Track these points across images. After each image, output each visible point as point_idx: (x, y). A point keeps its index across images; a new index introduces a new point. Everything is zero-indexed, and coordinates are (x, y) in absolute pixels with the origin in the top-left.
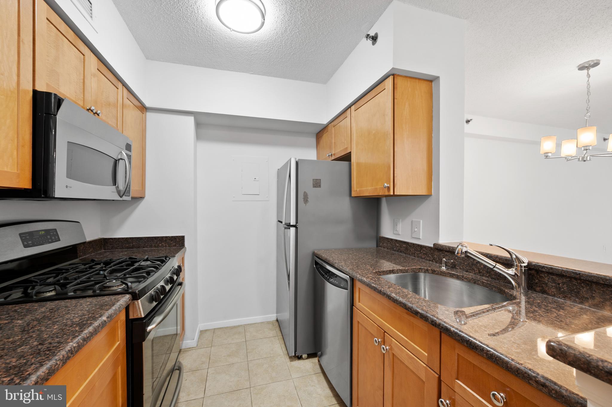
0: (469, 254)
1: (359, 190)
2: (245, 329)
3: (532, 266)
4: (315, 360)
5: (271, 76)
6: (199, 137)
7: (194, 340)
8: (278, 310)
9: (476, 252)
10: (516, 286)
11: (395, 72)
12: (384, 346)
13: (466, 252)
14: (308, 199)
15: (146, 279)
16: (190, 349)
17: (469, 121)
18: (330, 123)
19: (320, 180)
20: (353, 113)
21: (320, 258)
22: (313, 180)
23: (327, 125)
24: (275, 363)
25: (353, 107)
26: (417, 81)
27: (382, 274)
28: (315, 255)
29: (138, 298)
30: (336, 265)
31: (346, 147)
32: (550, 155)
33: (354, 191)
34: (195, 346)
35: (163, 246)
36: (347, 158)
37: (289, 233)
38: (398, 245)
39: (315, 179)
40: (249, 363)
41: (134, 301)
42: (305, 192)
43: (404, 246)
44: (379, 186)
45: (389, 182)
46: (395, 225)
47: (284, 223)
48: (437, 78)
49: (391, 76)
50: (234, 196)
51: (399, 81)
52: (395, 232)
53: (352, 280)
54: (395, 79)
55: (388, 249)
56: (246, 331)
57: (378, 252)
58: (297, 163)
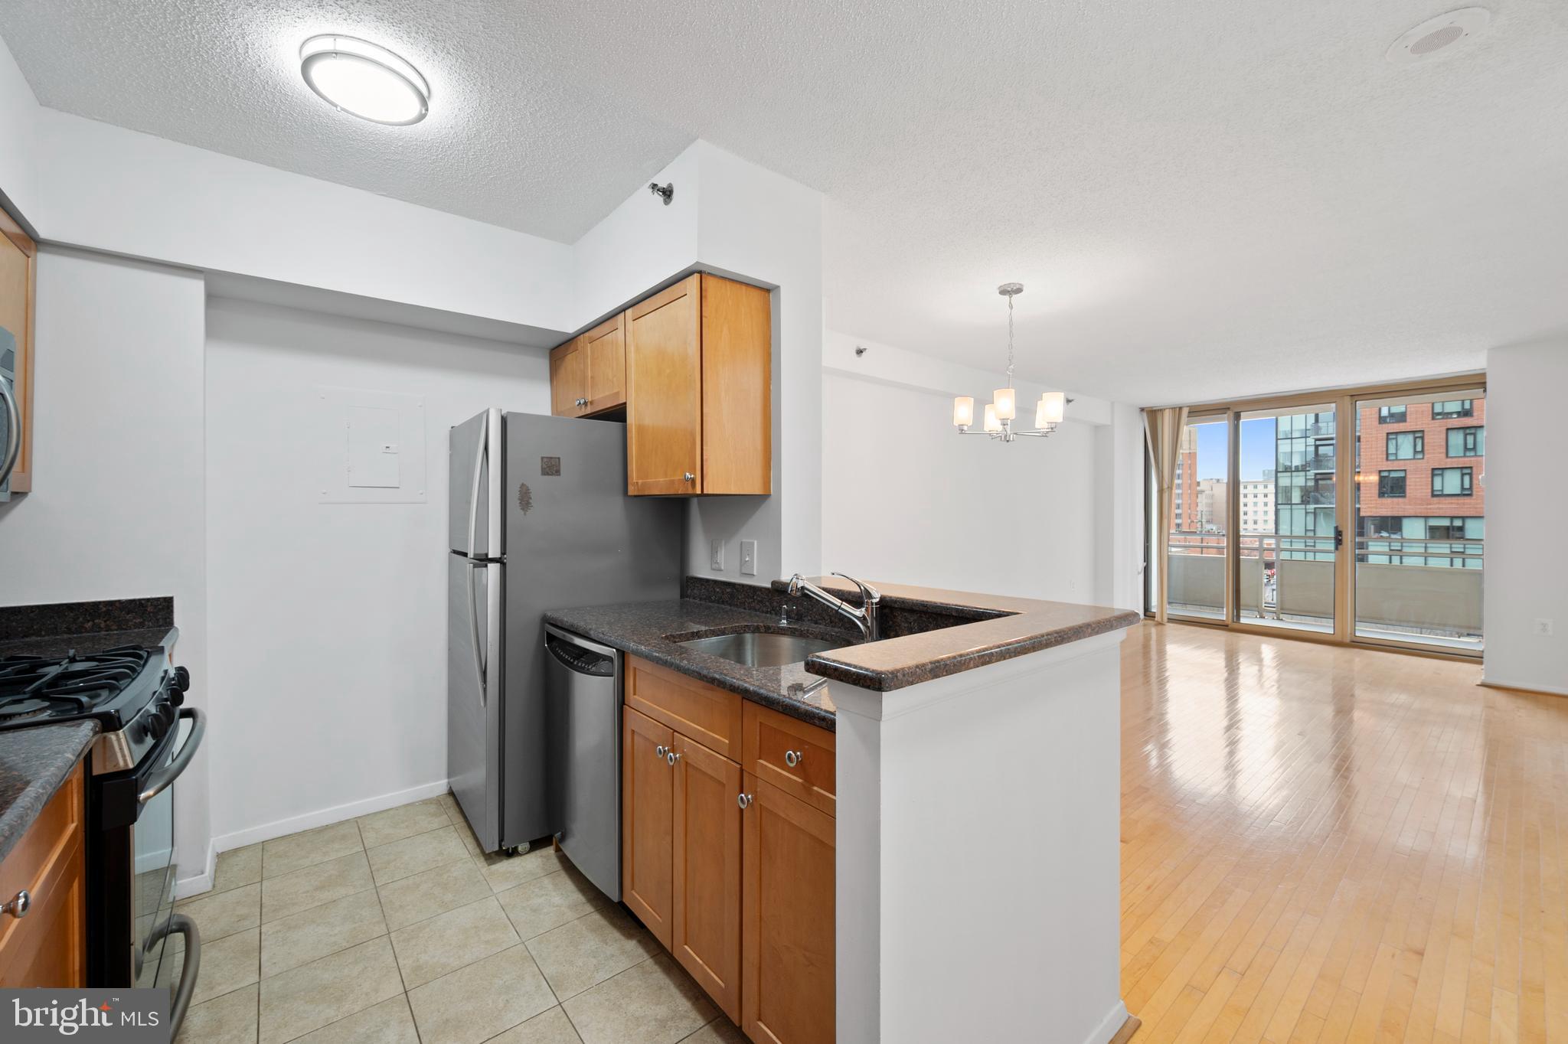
0: (806, 591)
1: (642, 483)
2: (361, 826)
3: (887, 601)
4: (550, 851)
5: (436, 209)
6: (212, 331)
7: (202, 873)
8: (453, 769)
9: (819, 587)
10: (866, 632)
11: (703, 269)
12: (672, 754)
13: (803, 588)
14: (531, 501)
15: (118, 692)
16: (190, 900)
17: (862, 352)
18: (583, 333)
19: (559, 458)
20: (630, 324)
21: (559, 624)
22: (542, 458)
23: (574, 335)
24: (449, 877)
25: (629, 312)
26: (744, 287)
27: (677, 640)
28: (546, 620)
29: (118, 727)
30: (592, 634)
31: (615, 391)
32: (965, 428)
33: (633, 484)
34: (209, 887)
35: (100, 627)
36: (617, 414)
37: (484, 576)
38: (718, 590)
39: (547, 458)
40: (378, 890)
41: (106, 734)
42: (523, 485)
43: (728, 590)
44: (678, 477)
45: (693, 470)
46: (713, 552)
47: (471, 555)
48: (777, 287)
49: (695, 274)
50: (324, 491)
51: (711, 284)
52: (714, 566)
53: (622, 654)
54: (703, 281)
55: (701, 599)
56: (362, 830)
57: (682, 606)
58: (504, 421)
